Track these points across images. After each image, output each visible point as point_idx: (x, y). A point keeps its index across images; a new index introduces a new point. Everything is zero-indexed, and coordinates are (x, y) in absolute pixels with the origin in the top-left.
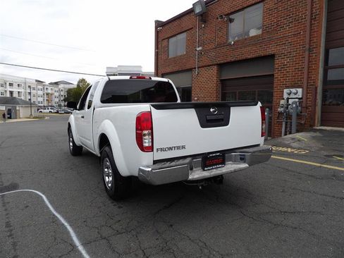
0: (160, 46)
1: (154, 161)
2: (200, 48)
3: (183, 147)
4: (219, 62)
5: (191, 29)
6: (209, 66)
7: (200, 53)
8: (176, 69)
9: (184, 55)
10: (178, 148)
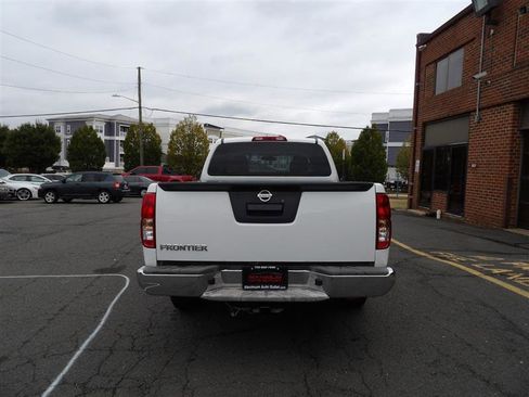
0: (422, 76)
1: (158, 262)
2: (485, 73)
3: (204, 248)
4: (517, 98)
5: (472, 40)
6: (499, 105)
7: (484, 81)
8: (444, 113)
9: (458, 89)
10: (195, 248)
